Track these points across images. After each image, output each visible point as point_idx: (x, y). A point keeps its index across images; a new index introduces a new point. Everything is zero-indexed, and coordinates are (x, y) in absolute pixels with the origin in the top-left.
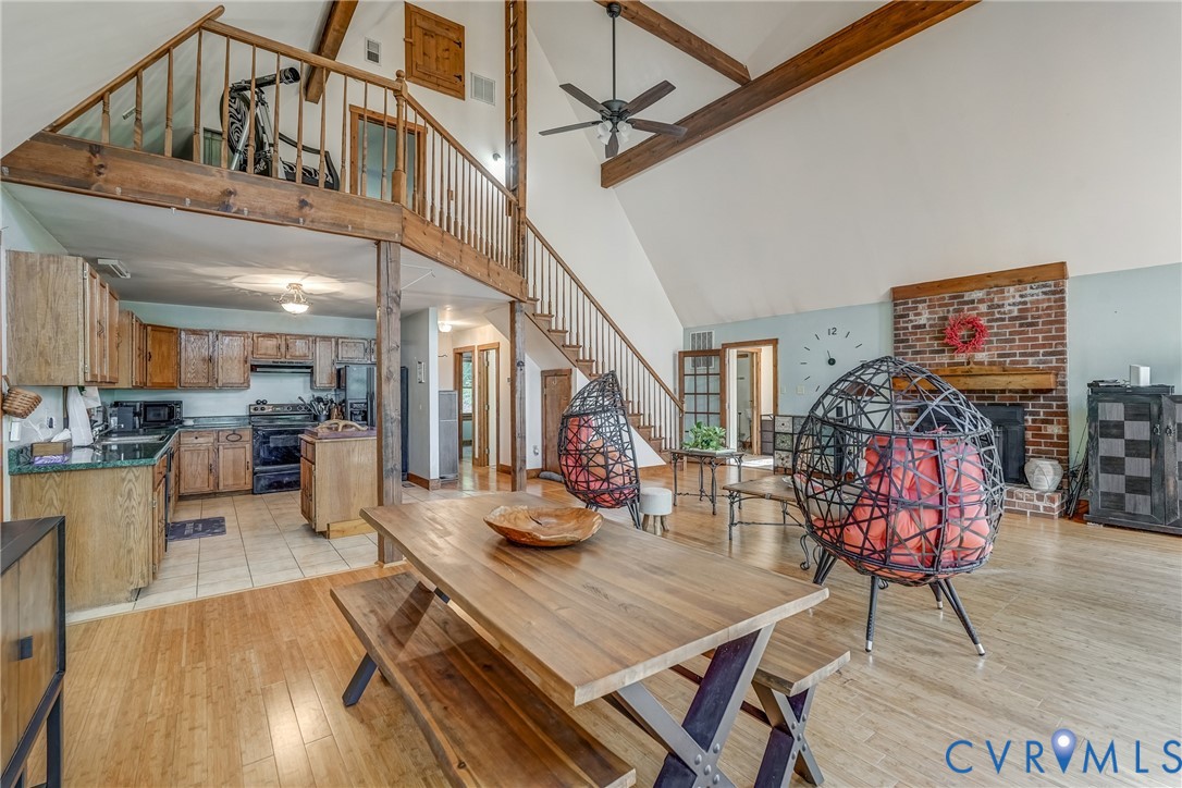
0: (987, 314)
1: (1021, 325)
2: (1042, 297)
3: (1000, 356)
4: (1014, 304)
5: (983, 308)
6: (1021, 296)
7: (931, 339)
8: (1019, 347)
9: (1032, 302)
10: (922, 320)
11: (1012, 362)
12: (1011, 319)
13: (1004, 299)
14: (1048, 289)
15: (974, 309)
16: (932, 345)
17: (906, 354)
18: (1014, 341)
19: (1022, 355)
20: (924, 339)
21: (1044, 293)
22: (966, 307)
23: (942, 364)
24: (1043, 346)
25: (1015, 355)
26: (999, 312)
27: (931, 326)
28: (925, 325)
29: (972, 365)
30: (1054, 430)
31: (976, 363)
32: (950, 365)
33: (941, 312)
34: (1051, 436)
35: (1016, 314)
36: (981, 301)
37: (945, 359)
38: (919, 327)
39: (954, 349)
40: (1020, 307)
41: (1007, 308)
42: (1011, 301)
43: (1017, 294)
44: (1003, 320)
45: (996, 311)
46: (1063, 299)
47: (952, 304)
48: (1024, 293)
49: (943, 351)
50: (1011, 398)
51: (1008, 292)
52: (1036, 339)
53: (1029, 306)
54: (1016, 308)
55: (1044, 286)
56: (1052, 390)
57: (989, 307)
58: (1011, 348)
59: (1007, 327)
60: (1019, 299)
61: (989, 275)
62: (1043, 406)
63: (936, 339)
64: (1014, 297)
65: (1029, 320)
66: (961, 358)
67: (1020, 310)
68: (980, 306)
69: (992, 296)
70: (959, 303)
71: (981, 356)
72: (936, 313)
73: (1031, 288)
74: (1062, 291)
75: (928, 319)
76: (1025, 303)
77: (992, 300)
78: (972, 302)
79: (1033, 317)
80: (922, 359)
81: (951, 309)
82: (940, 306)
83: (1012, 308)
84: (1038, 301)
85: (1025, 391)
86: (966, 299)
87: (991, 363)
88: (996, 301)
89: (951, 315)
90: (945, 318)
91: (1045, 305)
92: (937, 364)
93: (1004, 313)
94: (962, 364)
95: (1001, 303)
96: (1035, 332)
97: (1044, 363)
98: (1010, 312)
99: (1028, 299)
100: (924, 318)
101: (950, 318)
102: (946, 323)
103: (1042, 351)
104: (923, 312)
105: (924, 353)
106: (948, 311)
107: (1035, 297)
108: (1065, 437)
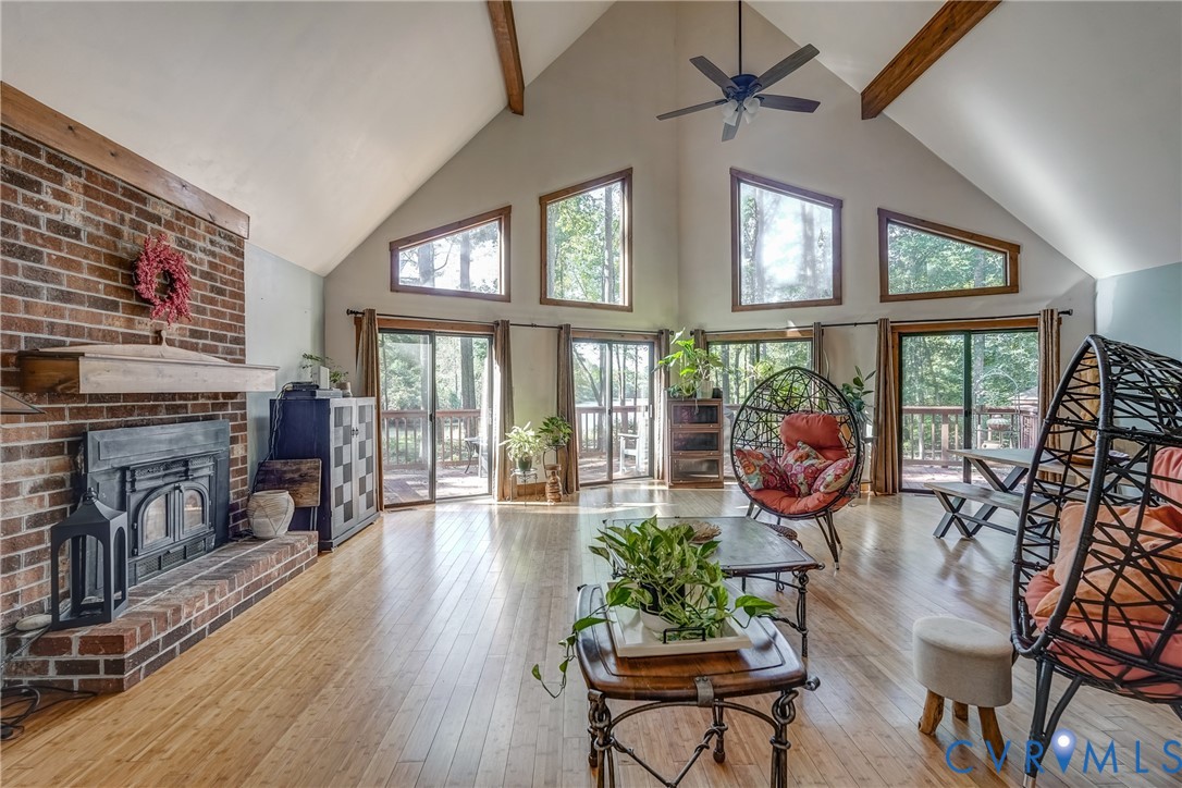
1: (211, 289)
2: (228, 254)
4: (204, 251)
5: (172, 239)
6: (212, 242)
7: (92, 270)
9: (221, 257)
12: (203, 274)
13: (194, 236)
14: (232, 245)
15: (161, 235)
18: (204, 311)
20: (79, 267)
21: (231, 250)
22: (149, 225)
24: (230, 328)
26: (191, 257)
27: (92, 239)
28: (78, 231)
29: (165, 345)
30: (239, 450)
31: (169, 342)
32: (127, 339)
33: (109, 214)
35: (206, 268)
36: (169, 225)
37: (118, 323)
38: (66, 230)
39: (138, 309)
40: (211, 259)
42: (202, 244)
43: (208, 237)
44: (195, 272)
45: (186, 251)
46: (242, 266)
47: (128, 209)
48: (214, 238)
49: (114, 306)
51: (200, 228)
52: (223, 315)
53: (218, 261)
54: (207, 258)
55: (228, 240)
56: (236, 394)
57: (179, 242)
59: (198, 286)
60: (209, 246)
62: (231, 417)
63: (103, 273)
64: (204, 239)
65: (219, 285)
66: (145, 327)
67: (210, 264)
68: (169, 233)
69: (182, 223)
70: (139, 212)
71: (173, 330)
72: (100, 212)
73: (218, 236)
75: (85, 220)
76: (214, 255)
77: (182, 230)
78: (158, 220)
79: (222, 282)
80: (74, 315)
81: (128, 216)
82: (109, 200)
83: (203, 256)
84: (225, 259)
85: (216, 395)
86: (149, 208)
88: (186, 237)
89: (126, 230)
91: (231, 267)
93: (194, 261)
94: (145, 340)
95: (192, 241)
96: (223, 304)
98: (202, 262)
99: (217, 250)
100: (74, 215)
101: (126, 234)
102: (121, 244)
103: (229, 334)
104: (74, 195)
105: (79, 300)
106: (122, 221)
107: (223, 252)
108: (245, 459)
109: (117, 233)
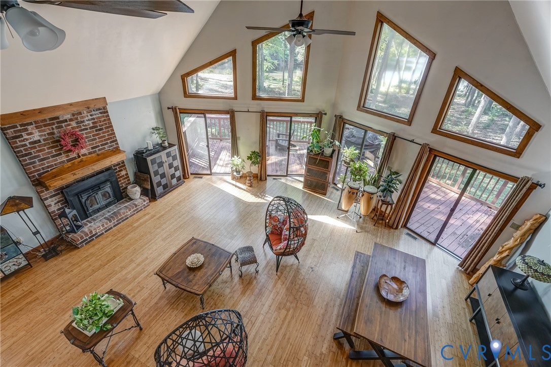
0: (78, 127)
1: (96, 131)
2: (100, 115)
3: (93, 148)
4: (89, 120)
5: (74, 124)
6: (91, 115)
7: (48, 148)
8: (100, 142)
9: (97, 118)
11: (99, 150)
12: (91, 128)
13: (83, 117)
14: (101, 111)
15: (69, 125)
16: (51, 152)
17: (34, 162)
18: (95, 139)
19: (102, 145)
20: (44, 150)
21: (101, 113)
22: (63, 124)
23: (63, 162)
24: (109, 139)
25: (98, 146)
26: (83, 125)
27: (44, 140)
28: (39, 140)
29: (82, 157)
30: (123, 173)
31: (83, 155)
32: (68, 161)
33: (47, 130)
34: (123, 176)
35: (91, 125)
36: (71, 120)
37: (64, 158)
38: (35, 142)
39: (68, 151)
40: (93, 121)
41: (87, 122)
42: (87, 118)
43: (89, 114)
44: (87, 129)
45: (81, 124)
46: (108, 116)
47: (53, 124)
48: (91, 113)
49: (60, 154)
51: (84, 114)
52: (105, 136)
53: (96, 120)
54: (90, 122)
55: (99, 109)
57: (77, 123)
58: (96, 143)
59: (90, 133)
60: (90, 117)
63: (53, 147)
64: (87, 116)
65: (99, 128)
66: (74, 155)
67: (93, 123)
68: (72, 123)
69: (76, 116)
70: (58, 123)
71: (84, 151)
72: (44, 131)
73: (94, 111)
74: (107, 112)
75: (40, 136)
76: (94, 119)
77: (77, 119)
78: (66, 121)
79: (100, 126)
80: (48, 163)
81: (54, 127)
82: (45, 126)
83: (89, 122)
84: (99, 118)
86: (61, 119)
87: (90, 153)
88: (79, 120)
89: (55, 131)
91: (103, 119)
92: (60, 163)
93: (86, 126)
94: (75, 158)
95: (82, 120)
96: (103, 133)
97: (112, 147)
98: (89, 124)
99: (94, 117)
100: (36, 136)
101: (56, 132)
102: (55, 136)
103: (109, 141)
104: (33, 131)
105: (48, 158)
106: (53, 129)
107: (97, 116)
108: (127, 174)
109: (53, 133)
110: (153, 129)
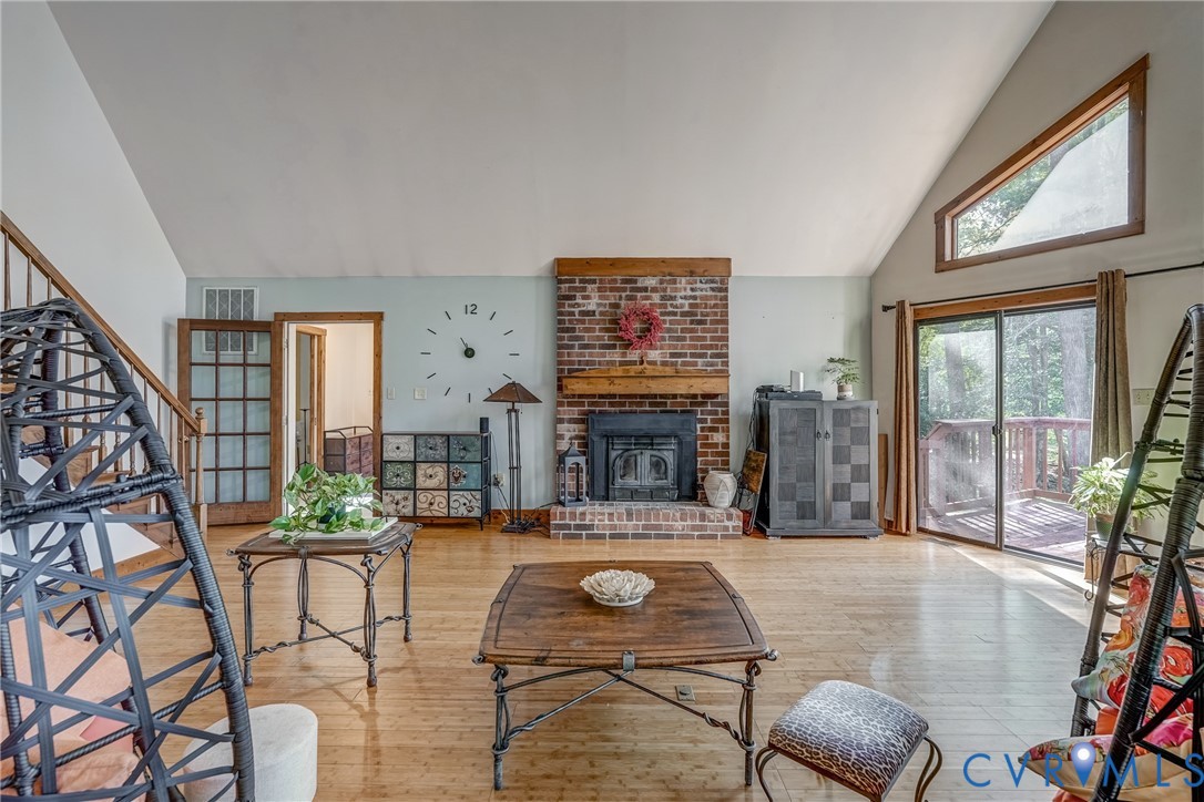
0: (661, 306)
1: (692, 322)
2: (710, 293)
3: (673, 355)
4: (685, 298)
5: (656, 298)
6: (692, 290)
7: (601, 330)
8: (690, 347)
9: (702, 298)
10: (592, 305)
11: (684, 364)
12: (684, 314)
13: (676, 290)
14: (715, 285)
15: (647, 298)
16: (601, 338)
17: (572, 347)
18: (684, 339)
19: (693, 355)
20: (593, 330)
21: (713, 289)
22: (639, 295)
23: (612, 363)
24: (711, 347)
25: (685, 355)
26: (671, 305)
27: (602, 313)
28: (594, 312)
29: (645, 365)
30: (718, 438)
31: (650, 363)
32: (622, 364)
33: (612, 298)
34: (716, 445)
35: (686, 309)
36: (654, 290)
37: (616, 356)
38: (588, 313)
39: (628, 345)
40: (691, 301)
41: (680, 301)
42: (683, 294)
43: (689, 287)
44: (675, 314)
45: (669, 302)
46: (726, 298)
47: (624, 290)
48: (694, 286)
49: (614, 346)
50: (682, 404)
51: (680, 283)
52: (704, 338)
53: (698, 301)
54: (687, 302)
55: (712, 282)
56: (718, 395)
57: (663, 298)
58: (683, 347)
59: (678, 322)
60: (689, 293)
61: (664, 261)
62: (710, 413)
63: (607, 330)
64: (685, 289)
65: (699, 318)
66: (634, 355)
67: (691, 305)
68: (654, 295)
69: (665, 285)
70: (633, 289)
71: (654, 355)
72: (606, 298)
73: (701, 282)
74: (726, 290)
75: (599, 305)
76: (695, 298)
77: (665, 290)
78: (645, 289)
79: (702, 315)
80: (591, 355)
81: (624, 295)
82: (612, 290)
83: (683, 301)
84: (706, 298)
85: (695, 396)
86: (639, 285)
87: (664, 364)
88: (668, 293)
89: (623, 303)
90: (616, 306)
91: (713, 302)
92: (608, 363)
93: (676, 307)
94: (634, 363)
95: (673, 294)
96: (704, 331)
97: (711, 366)
98: (682, 306)
99: (698, 293)
100: (593, 303)
101: (623, 306)
102: (618, 311)
103: (709, 352)
104: (593, 295)
105: (593, 347)
106: (620, 297)
107: (704, 293)
108: (726, 445)
110: (832, 360)
